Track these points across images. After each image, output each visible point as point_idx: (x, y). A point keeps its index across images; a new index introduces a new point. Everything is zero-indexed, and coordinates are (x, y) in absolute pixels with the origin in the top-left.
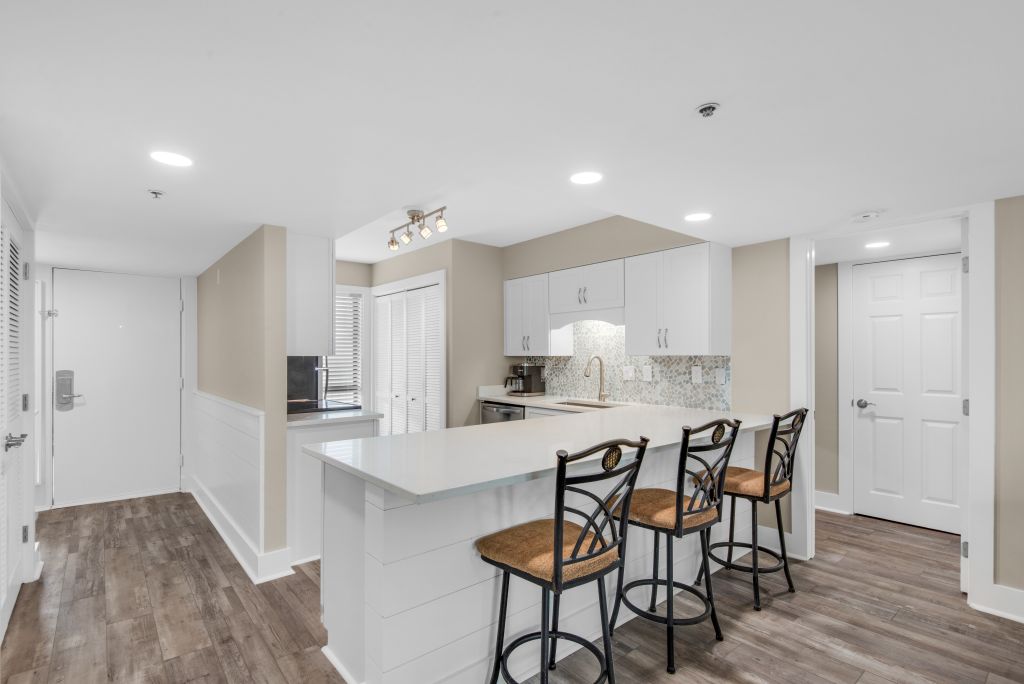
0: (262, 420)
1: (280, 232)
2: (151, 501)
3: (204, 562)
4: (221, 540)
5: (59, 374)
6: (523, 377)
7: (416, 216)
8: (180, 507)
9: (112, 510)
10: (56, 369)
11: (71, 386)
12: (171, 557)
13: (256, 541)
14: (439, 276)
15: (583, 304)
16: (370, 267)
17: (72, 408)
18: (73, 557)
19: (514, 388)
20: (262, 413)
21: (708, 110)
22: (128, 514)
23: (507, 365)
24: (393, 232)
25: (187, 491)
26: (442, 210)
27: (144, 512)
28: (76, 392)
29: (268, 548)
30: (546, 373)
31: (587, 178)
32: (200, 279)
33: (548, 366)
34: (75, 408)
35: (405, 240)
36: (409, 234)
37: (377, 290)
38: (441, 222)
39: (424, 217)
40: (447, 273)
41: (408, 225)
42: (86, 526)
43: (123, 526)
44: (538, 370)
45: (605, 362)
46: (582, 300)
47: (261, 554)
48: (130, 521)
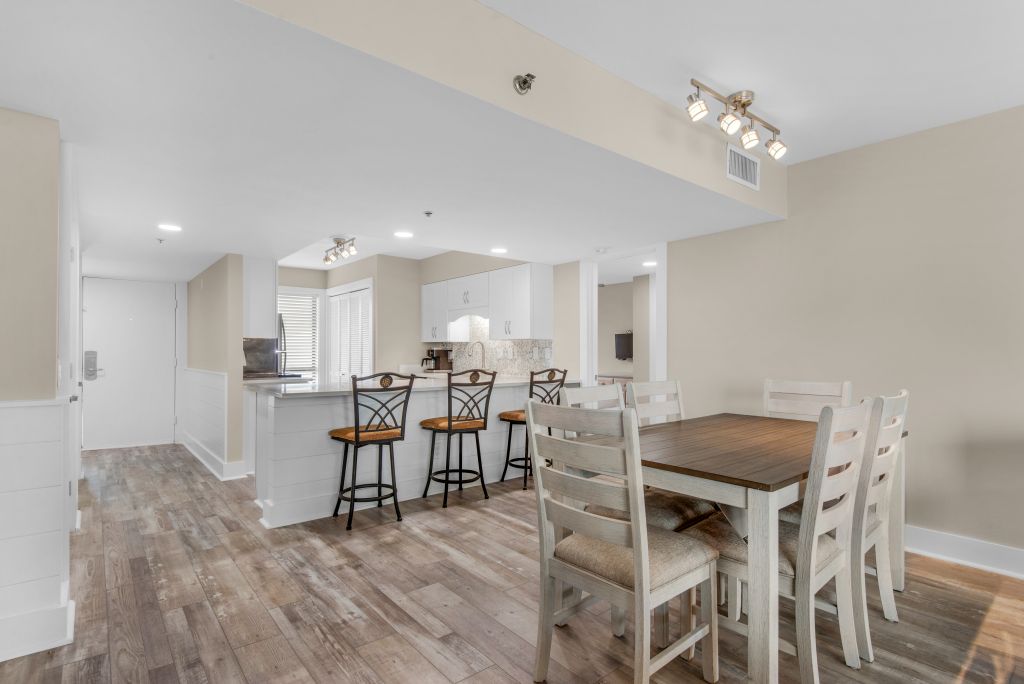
0: (226, 378)
1: (239, 258)
2: (153, 449)
3: (190, 473)
4: (202, 464)
5: (87, 353)
6: (434, 358)
7: (339, 242)
8: (175, 451)
9: (125, 453)
10: (84, 350)
11: (95, 364)
12: (168, 471)
13: (223, 457)
14: (368, 282)
15: (467, 305)
16: (325, 273)
17: (95, 378)
18: (103, 472)
19: (428, 367)
20: (226, 374)
21: (428, 214)
22: (137, 453)
23: (425, 349)
24: (327, 252)
25: (180, 442)
26: (353, 239)
27: (148, 453)
28: (98, 367)
29: (229, 459)
30: (452, 356)
31: (404, 235)
32: (189, 284)
33: (455, 349)
34: (98, 379)
35: (333, 258)
36: (336, 254)
37: (330, 291)
38: (352, 248)
39: (345, 243)
40: (374, 280)
41: (335, 248)
42: (108, 459)
43: (134, 459)
44: (446, 353)
45: (486, 347)
46: (466, 301)
47: (225, 463)
48: (137, 457)
